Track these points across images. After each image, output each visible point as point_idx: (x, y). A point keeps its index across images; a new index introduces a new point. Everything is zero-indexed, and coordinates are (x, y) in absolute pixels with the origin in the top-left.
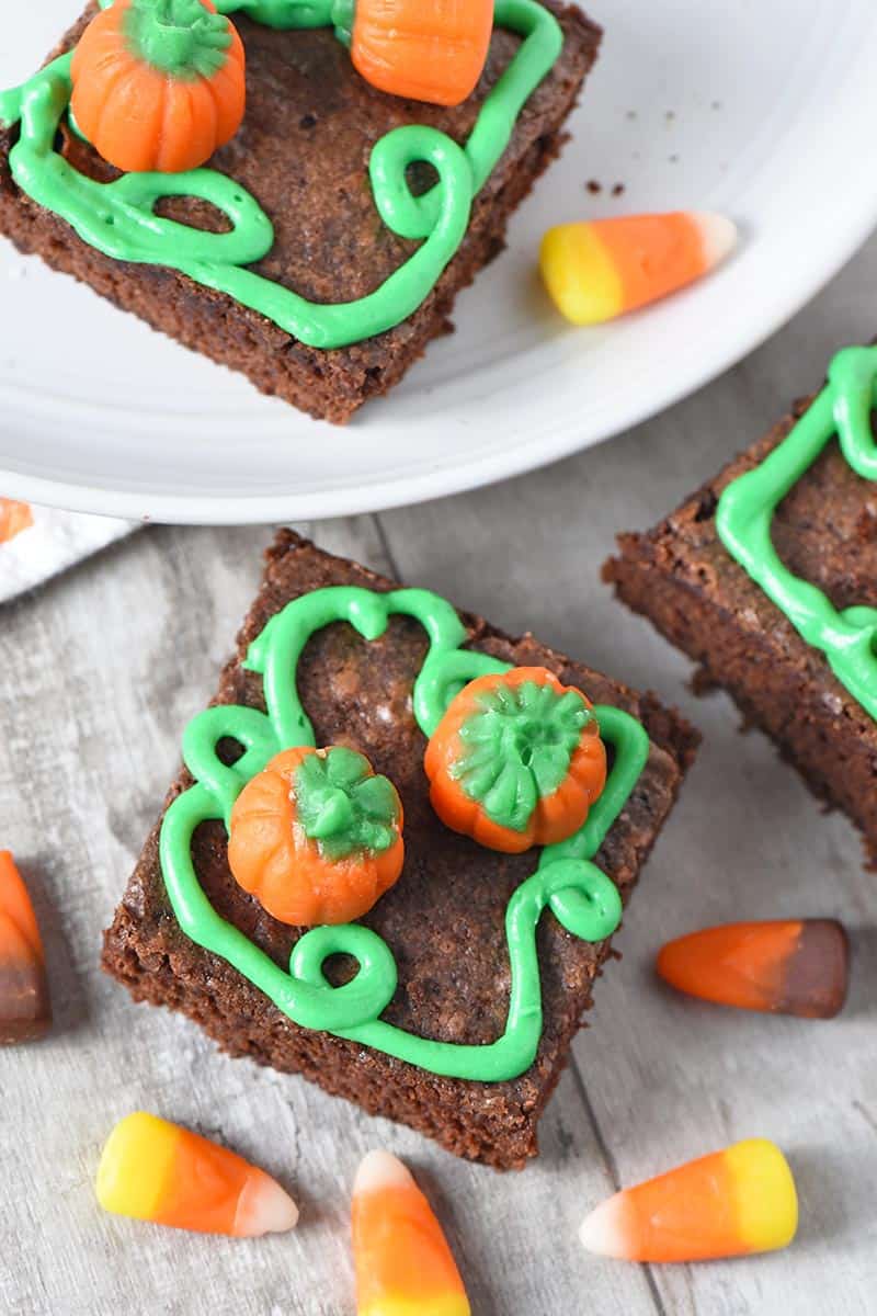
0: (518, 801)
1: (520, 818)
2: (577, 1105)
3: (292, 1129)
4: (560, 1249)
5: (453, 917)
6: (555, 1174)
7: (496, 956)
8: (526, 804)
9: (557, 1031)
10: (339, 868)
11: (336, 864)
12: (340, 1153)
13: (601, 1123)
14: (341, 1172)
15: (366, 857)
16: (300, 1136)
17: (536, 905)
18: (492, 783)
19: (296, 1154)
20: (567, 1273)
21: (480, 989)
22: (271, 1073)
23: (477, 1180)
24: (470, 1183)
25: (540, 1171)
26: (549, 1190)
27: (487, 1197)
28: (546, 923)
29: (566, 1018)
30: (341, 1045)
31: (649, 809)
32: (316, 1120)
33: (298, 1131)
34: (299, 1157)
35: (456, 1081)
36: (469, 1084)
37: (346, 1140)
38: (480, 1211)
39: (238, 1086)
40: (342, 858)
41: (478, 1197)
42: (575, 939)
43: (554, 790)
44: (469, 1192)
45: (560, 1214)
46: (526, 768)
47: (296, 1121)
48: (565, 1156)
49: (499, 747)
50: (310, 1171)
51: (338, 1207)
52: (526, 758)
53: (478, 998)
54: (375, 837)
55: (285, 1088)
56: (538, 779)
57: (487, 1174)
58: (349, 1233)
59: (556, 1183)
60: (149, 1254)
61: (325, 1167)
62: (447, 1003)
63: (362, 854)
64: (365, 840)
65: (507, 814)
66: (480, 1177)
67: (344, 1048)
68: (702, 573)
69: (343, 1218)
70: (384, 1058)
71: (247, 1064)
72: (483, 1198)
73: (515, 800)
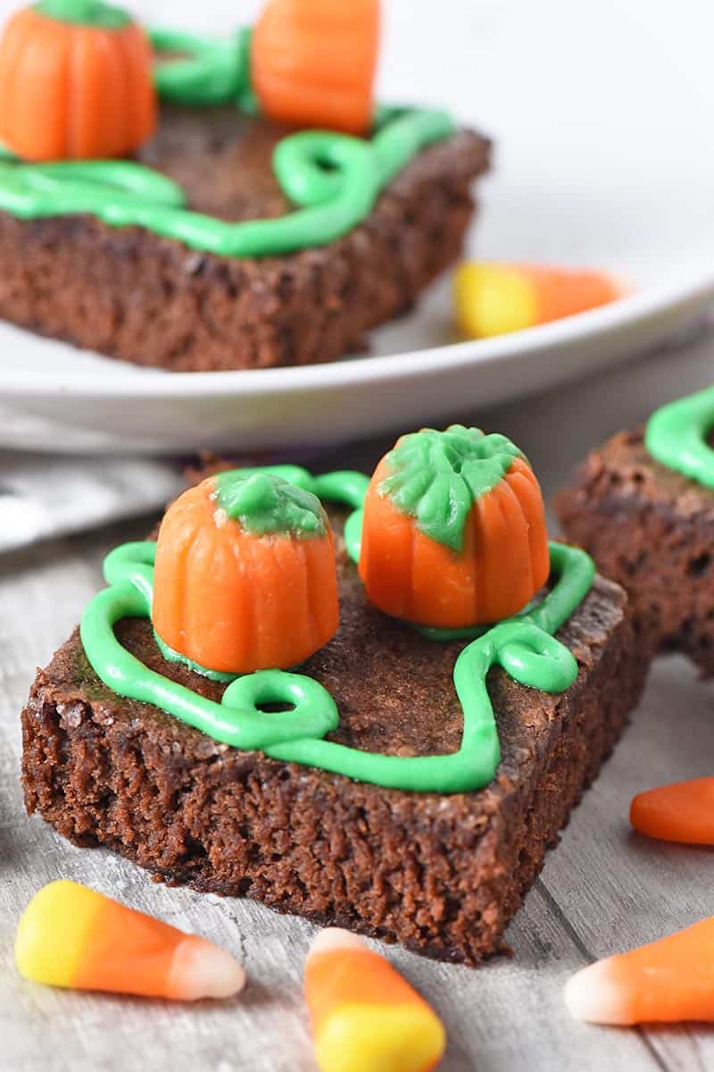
0: (451, 502)
1: (455, 519)
2: (555, 922)
3: (239, 936)
4: (544, 1024)
5: (397, 684)
6: (533, 971)
7: (446, 710)
8: (459, 505)
9: (517, 761)
10: (264, 541)
11: (261, 537)
12: (290, 954)
13: (581, 935)
14: (293, 966)
15: (293, 536)
16: (245, 941)
18: (423, 490)
19: (242, 953)
20: (555, 1045)
21: (431, 730)
22: (212, 897)
23: (446, 975)
24: (440, 978)
25: (517, 969)
26: (528, 982)
27: (459, 987)
28: (496, 676)
29: (526, 752)
31: (600, 621)
32: (261, 929)
33: (243, 938)
34: (245, 955)
35: (409, 792)
36: (424, 794)
37: (298, 945)
38: (452, 996)
39: (176, 906)
40: (268, 532)
41: (449, 986)
42: (529, 690)
43: (489, 488)
44: (437, 982)
45: (541, 999)
46: (458, 475)
47: (240, 931)
48: (545, 959)
49: (427, 460)
50: (259, 966)
51: (291, 993)
52: (458, 469)
53: (429, 736)
54: (301, 516)
55: (227, 908)
56: (471, 483)
57: (458, 970)
58: (305, 1010)
59: (535, 977)
60: (77, 1023)
61: (274, 963)
62: (395, 740)
63: (288, 532)
64: (291, 518)
65: (440, 515)
66: (445, 970)
68: (638, 478)
69: (296, 998)
71: (186, 891)
72: (454, 986)
73: (449, 500)
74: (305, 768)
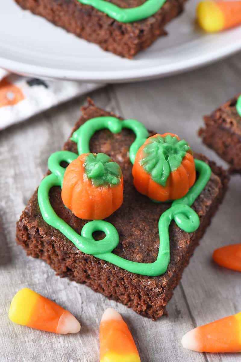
0: (163, 172)
1: (164, 179)
2: (182, 301)
3: (80, 302)
4: (174, 347)
5: (140, 223)
6: (173, 323)
7: (155, 236)
8: (166, 173)
9: (175, 262)
10: (99, 189)
11: (98, 188)
12: (97, 311)
13: (191, 307)
14: (97, 317)
15: (109, 186)
16: (83, 304)
17: (169, 218)
18: (154, 166)
19: (81, 310)
20: (176, 356)
21: (148, 246)
22: (74, 283)
23: (146, 323)
24: (143, 324)
25: (168, 322)
26: (171, 328)
27: (149, 329)
28: (172, 225)
29: (179, 258)
30: (98, 261)
31: (210, 194)
32: (89, 299)
33: (82, 303)
34: (82, 311)
35: (138, 275)
36: (143, 276)
37: (99, 306)
38: (146, 333)
39: (62, 287)
40: (100, 186)
41: (146, 329)
42: (183, 231)
43: (176, 169)
44: (142, 326)
45: (175, 336)
46: (167, 161)
47: (82, 299)
48: (178, 317)
49: (157, 154)
50: (86, 316)
51: (95, 328)
52: (166, 158)
53: (148, 249)
54: (112, 179)
55: (79, 289)
56: (171, 165)
57: (149, 321)
58: (98, 338)
59: (174, 326)
60: (26, 339)
61: (91, 314)
62: (136, 250)
63: (107, 185)
64: (109, 180)
65: (159, 177)
66: (146, 322)
67: (99, 263)
68: (231, 123)
69: (97, 331)
70: (113, 266)
71: (66, 280)
72: (148, 329)
73: (162, 172)
74: (106, 262)
